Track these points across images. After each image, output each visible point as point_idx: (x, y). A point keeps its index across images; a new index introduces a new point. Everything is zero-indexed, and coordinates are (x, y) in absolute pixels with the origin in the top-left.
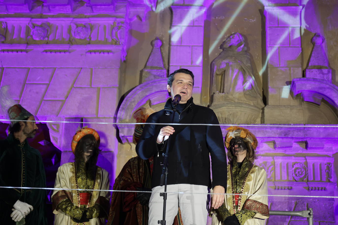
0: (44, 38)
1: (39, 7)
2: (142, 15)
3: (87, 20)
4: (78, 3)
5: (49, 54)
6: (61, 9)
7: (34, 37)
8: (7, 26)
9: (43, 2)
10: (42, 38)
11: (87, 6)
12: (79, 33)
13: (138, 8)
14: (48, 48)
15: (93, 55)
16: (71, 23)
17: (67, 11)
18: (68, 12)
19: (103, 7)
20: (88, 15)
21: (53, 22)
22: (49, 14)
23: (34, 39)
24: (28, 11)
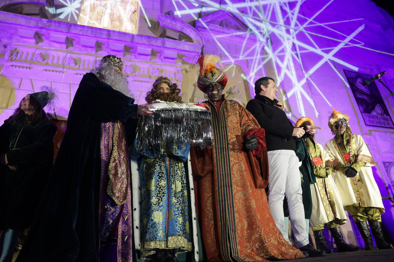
1: (128, 56)
2: (188, 69)
4: (153, 56)
5: (137, 82)
6: (144, 58)
7: (126, 71)
9: (132, 53)
10: (132, 73)
12: (155, 73)
13: (186, 65)
14: (136, 79)
16: (149, 66)
18: (147, 61)
19: (170, 60)
20: (159, 64)
22: (135, 60)
23: (127, 73)
24: (123, 56)
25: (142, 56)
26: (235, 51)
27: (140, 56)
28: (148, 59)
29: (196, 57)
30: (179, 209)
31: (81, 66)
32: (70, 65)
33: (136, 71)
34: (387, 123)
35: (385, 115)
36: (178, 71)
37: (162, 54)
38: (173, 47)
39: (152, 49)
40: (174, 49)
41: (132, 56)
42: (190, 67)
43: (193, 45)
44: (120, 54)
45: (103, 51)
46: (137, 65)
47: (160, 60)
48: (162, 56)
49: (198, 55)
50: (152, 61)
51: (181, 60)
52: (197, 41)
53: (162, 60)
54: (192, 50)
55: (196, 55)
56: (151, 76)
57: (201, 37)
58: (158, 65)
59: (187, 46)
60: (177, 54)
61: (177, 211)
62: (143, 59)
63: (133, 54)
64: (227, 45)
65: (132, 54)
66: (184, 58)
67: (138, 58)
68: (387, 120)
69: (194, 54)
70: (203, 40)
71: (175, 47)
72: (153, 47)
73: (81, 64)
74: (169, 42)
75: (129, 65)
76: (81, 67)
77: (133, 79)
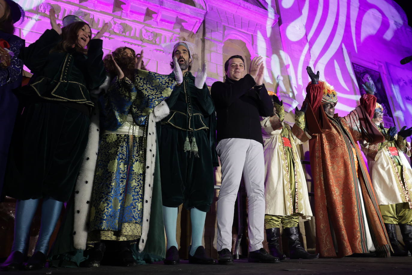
0: (122, 33)
1: (119, 12)
2: (186, 38)
3: (153, 29)
4: (148, 17)
6: (137, 17)
7: (114, 30)
8: (94, 18)
9: (123, 9)
11: (154, 21)
13: (184, 33)
14: (125, 40)
15: (158, 52)
16: (142, 28)
17: (140, 20)
19: (167, 23)
20: (154, 26)
21: (129, 24)
22: (126, 18)
23: (116, 32)
24: (112, 12)
25: (134, 15)
26: (241, 25)
27: (132, 14)
28: (142, 19)
29: (197, 25)
30: (139, 194)
31: (60, 15)
32: (45, 13)
33: (126, 31)
34: (389, 124)
35: (388, 116)
36: (175, 37)
37: (159, 16)
38: (171, 9)
39: (147, 8)
40: (173, 11)
41: (123, 14)
42: (189, 36)
43: (195, 10)
44: (109, 9)
45: (89, 2)
46: (128, 24)
47: (156, 23)
48: (158, 18)
49: (200, 23)
50: (146, 22)
51: (180, 26)
52: (200, 6)
53: (157, 22)
54: (193, 15)
55: (197, 21)
56: (143, 40)
57: (205, 2)
58: (152, 27)
59: (189, 10)
60: (176, 17)
61: (136, 196)
62: (135, 18)
63: (125, 12)
64: (233, 17)
65: (123, 11)
66: (183, 24)
67: (130, 17)
68: (389, 121)
69: (195, 21)
70: (207, 5)
71: (174, 9)
72: (149, 5)
73: (60, 14)
74: (168, 2)
75: (119, 23)
76: (59, 18)
77: (122, 40)
